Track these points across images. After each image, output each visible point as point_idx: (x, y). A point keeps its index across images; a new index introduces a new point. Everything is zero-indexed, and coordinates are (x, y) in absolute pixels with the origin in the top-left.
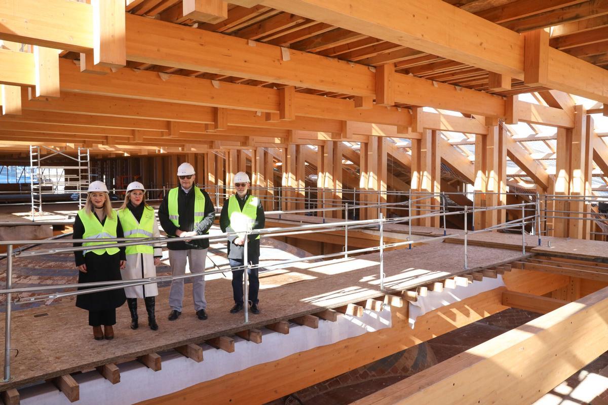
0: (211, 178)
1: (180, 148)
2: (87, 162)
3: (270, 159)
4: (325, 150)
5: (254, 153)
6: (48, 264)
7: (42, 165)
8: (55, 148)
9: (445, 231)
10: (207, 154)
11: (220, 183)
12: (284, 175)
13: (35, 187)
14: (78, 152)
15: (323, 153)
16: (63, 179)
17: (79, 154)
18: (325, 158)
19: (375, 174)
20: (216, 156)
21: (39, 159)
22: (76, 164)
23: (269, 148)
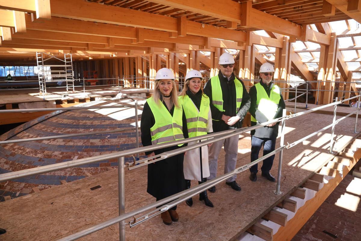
0: (140, 72)
1: (126, 54)
2: (71, 63)
3: (177, 60)
4: (216, 55)
5: (168, 57)
6: (67, 130)
7: (44, 64)
8: (50, 54)
9: (307, 105)
10: (137, 58)
11: (145, 75)
12: (188, 70)
13: (41, 78)
14: (64, 57)
15: (214, 56)
16: (50, 73)
17: (65, 58)
18: (215, 59)
19: (249, 70)
20: (142, 59)
21: (43, 61)
22: (63, 63)
23: (177, 53)
